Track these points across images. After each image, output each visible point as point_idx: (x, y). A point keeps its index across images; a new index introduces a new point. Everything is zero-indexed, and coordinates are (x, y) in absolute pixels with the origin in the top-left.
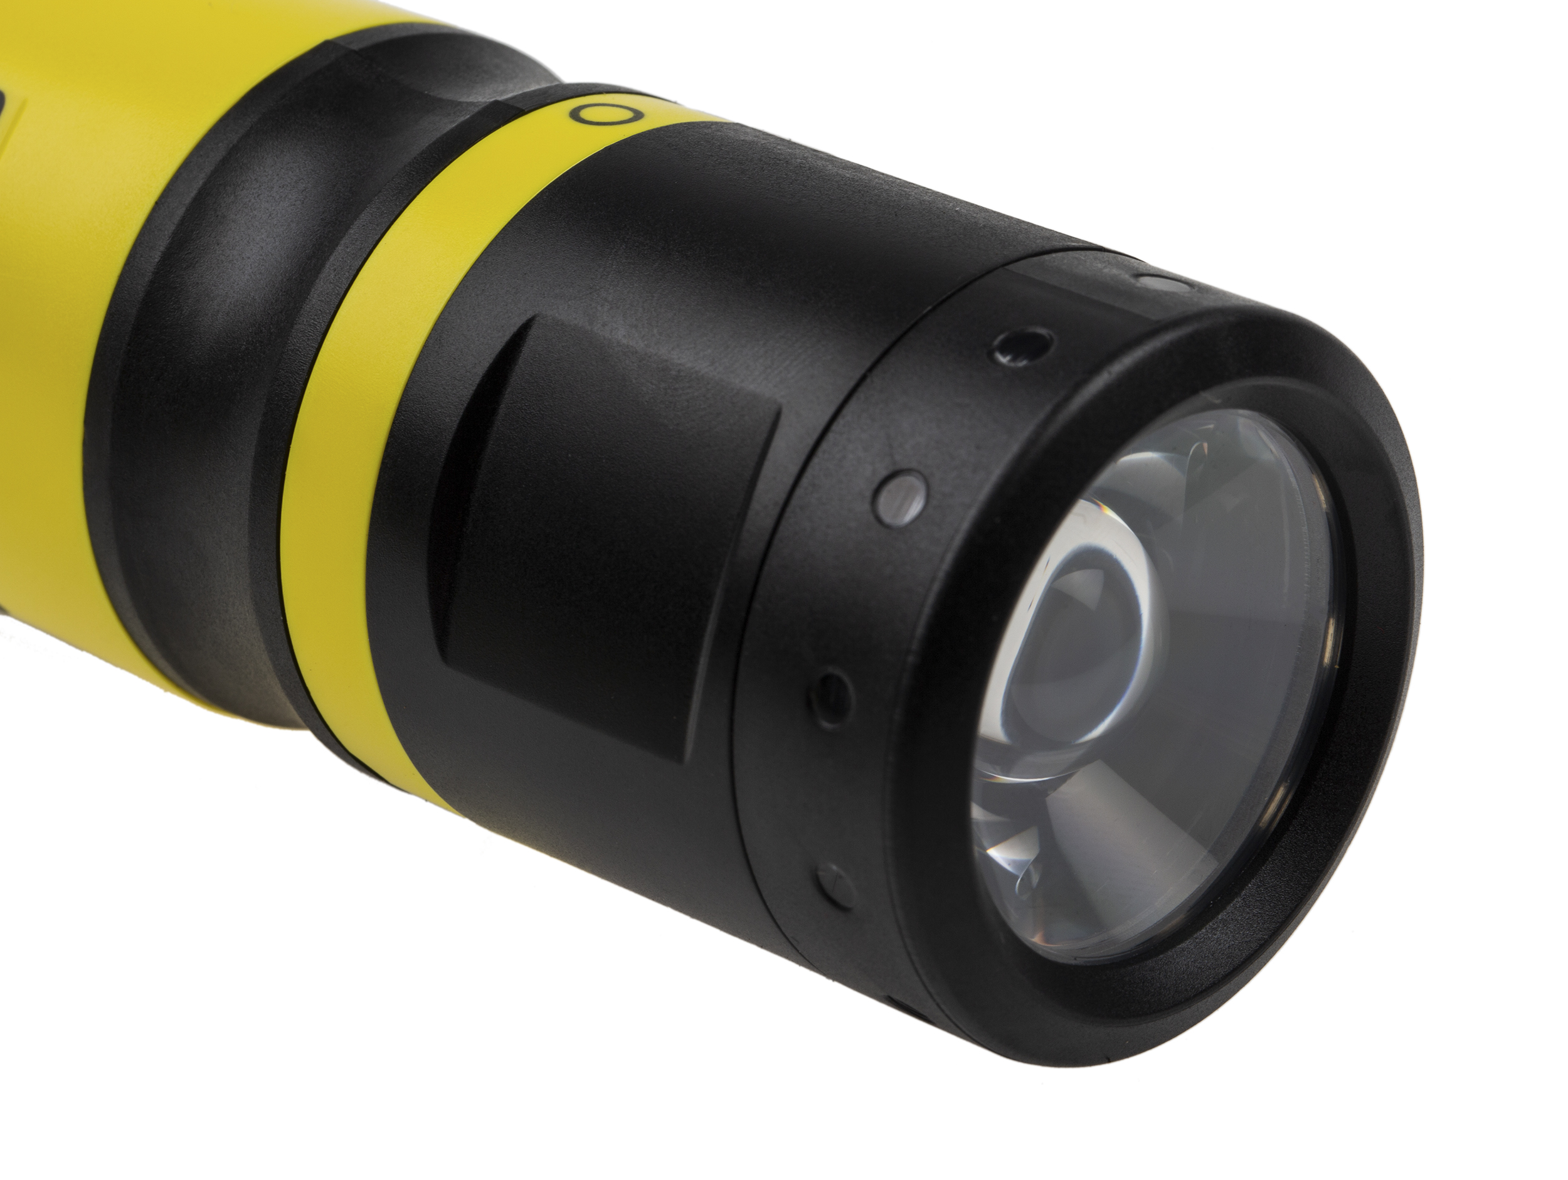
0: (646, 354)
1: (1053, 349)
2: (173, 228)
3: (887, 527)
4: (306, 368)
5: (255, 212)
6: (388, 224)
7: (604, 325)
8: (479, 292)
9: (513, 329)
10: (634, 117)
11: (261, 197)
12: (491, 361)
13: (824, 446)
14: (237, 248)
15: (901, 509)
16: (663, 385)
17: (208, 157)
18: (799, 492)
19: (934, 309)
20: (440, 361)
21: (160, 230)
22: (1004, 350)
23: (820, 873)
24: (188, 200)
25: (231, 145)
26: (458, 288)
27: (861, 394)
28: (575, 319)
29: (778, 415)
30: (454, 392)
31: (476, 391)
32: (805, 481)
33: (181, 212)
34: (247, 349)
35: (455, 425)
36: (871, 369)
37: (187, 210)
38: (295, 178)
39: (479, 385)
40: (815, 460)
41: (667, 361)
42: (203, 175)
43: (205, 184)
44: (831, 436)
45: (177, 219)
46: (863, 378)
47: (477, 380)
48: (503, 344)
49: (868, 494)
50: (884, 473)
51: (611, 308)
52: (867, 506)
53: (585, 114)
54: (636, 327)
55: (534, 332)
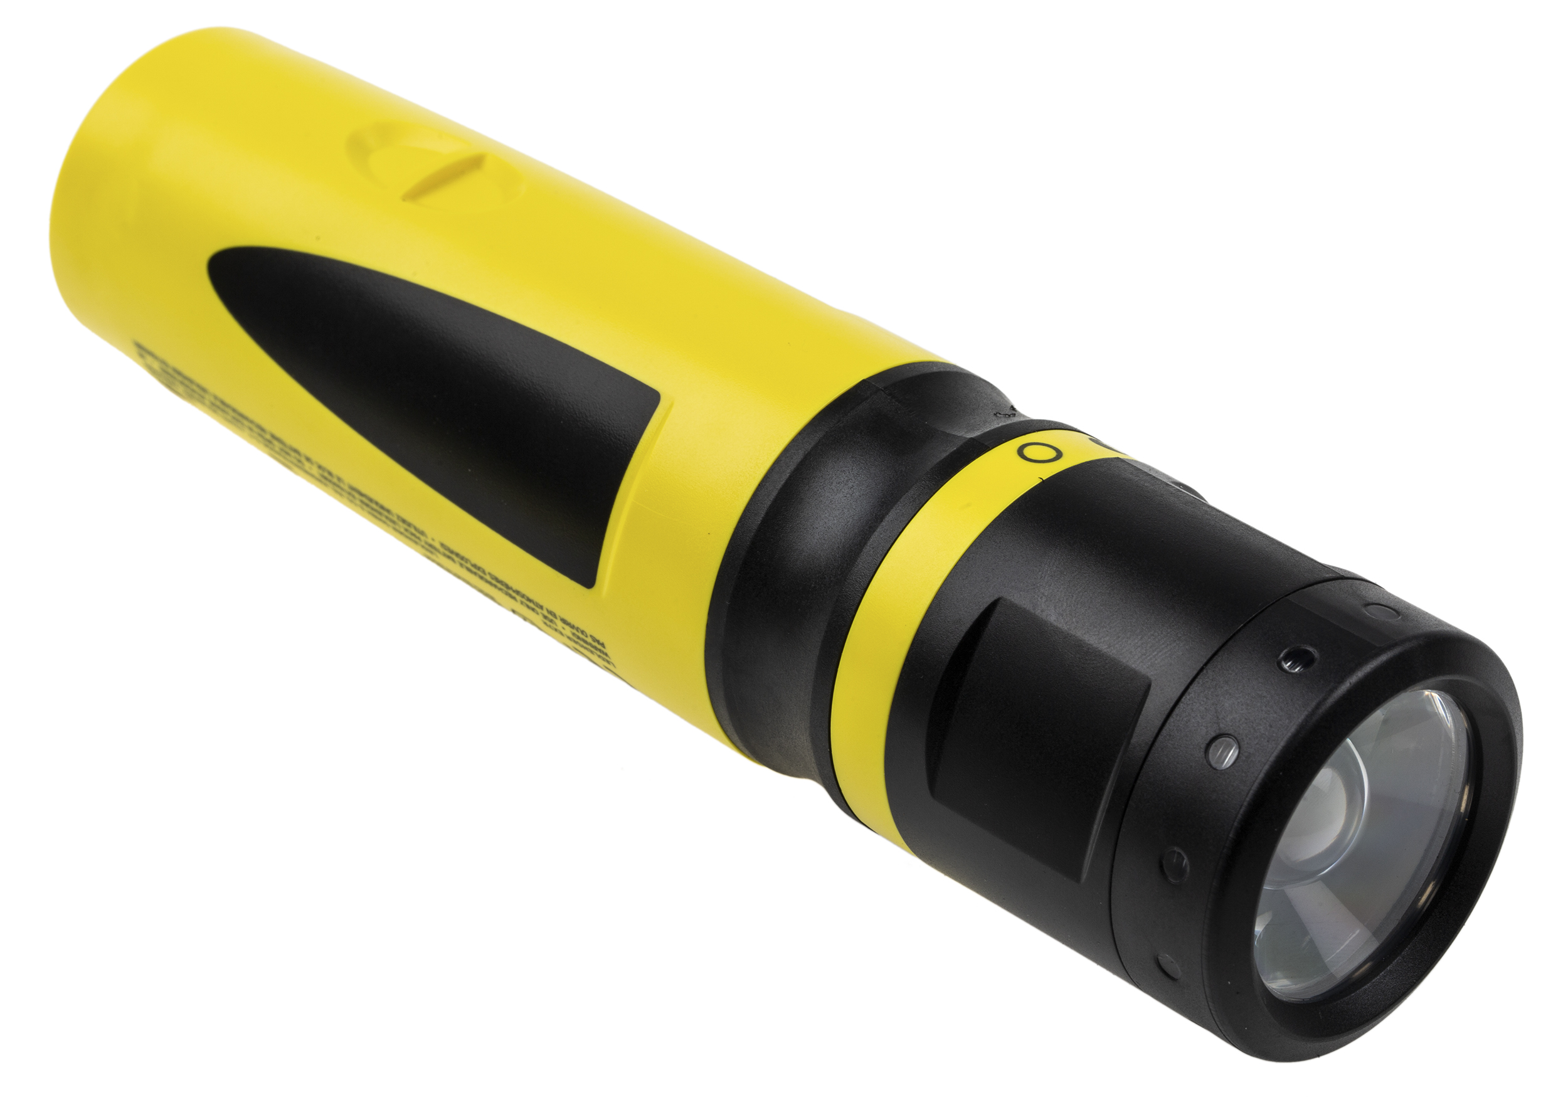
0: (1068, 634)
1: (1316, 664)
2: (769, 503)
3: (1215, 769)
4: (854, 608)
5: (821, 498)
6: (907, 522)
7: (1042, 611)
8: (964, 578)
9: (986, 605)
10: (1057, 456)
11: (825, 488)
12: (971, 623)
13: (1177, 711)
14: (810, 520)
15: (1222, 759)
16: (1078, 656)
17: (792, 459)
18: (1160, 738)
19: (1245, 625)
20: (939, 619)
21: (762, 503)
22: (1286, 659)
23: (1160, 958)
24: (779, 486)
25: (807, 452)
26: (951, 573)
27: (1199, 680)
28: (1024, 604)
29: (1149, 686)
30: (948, 639)
31: (961, 641)
32: (1164, 732)
33: (775, 493)
34: (815, 587)
35: (948, 660)
36: (1206, 664)
37: (779, 493)
38: (846, 478)
39: (964, 638)
40: (1171, 720)
41: (1081, 641)
42: (789, 471)
43: (790, 476)
44: (1181, 705)
45: (772, 497)
46: (1201, 670)
47: (962, 634)
48: (979, 614)
49: (1203, 746)
50: (1213, 734)
51: (1047, 601)
52: (1202, 754)
53: (1028, 452)
54: (1062, 615)
55: (998, 609)
